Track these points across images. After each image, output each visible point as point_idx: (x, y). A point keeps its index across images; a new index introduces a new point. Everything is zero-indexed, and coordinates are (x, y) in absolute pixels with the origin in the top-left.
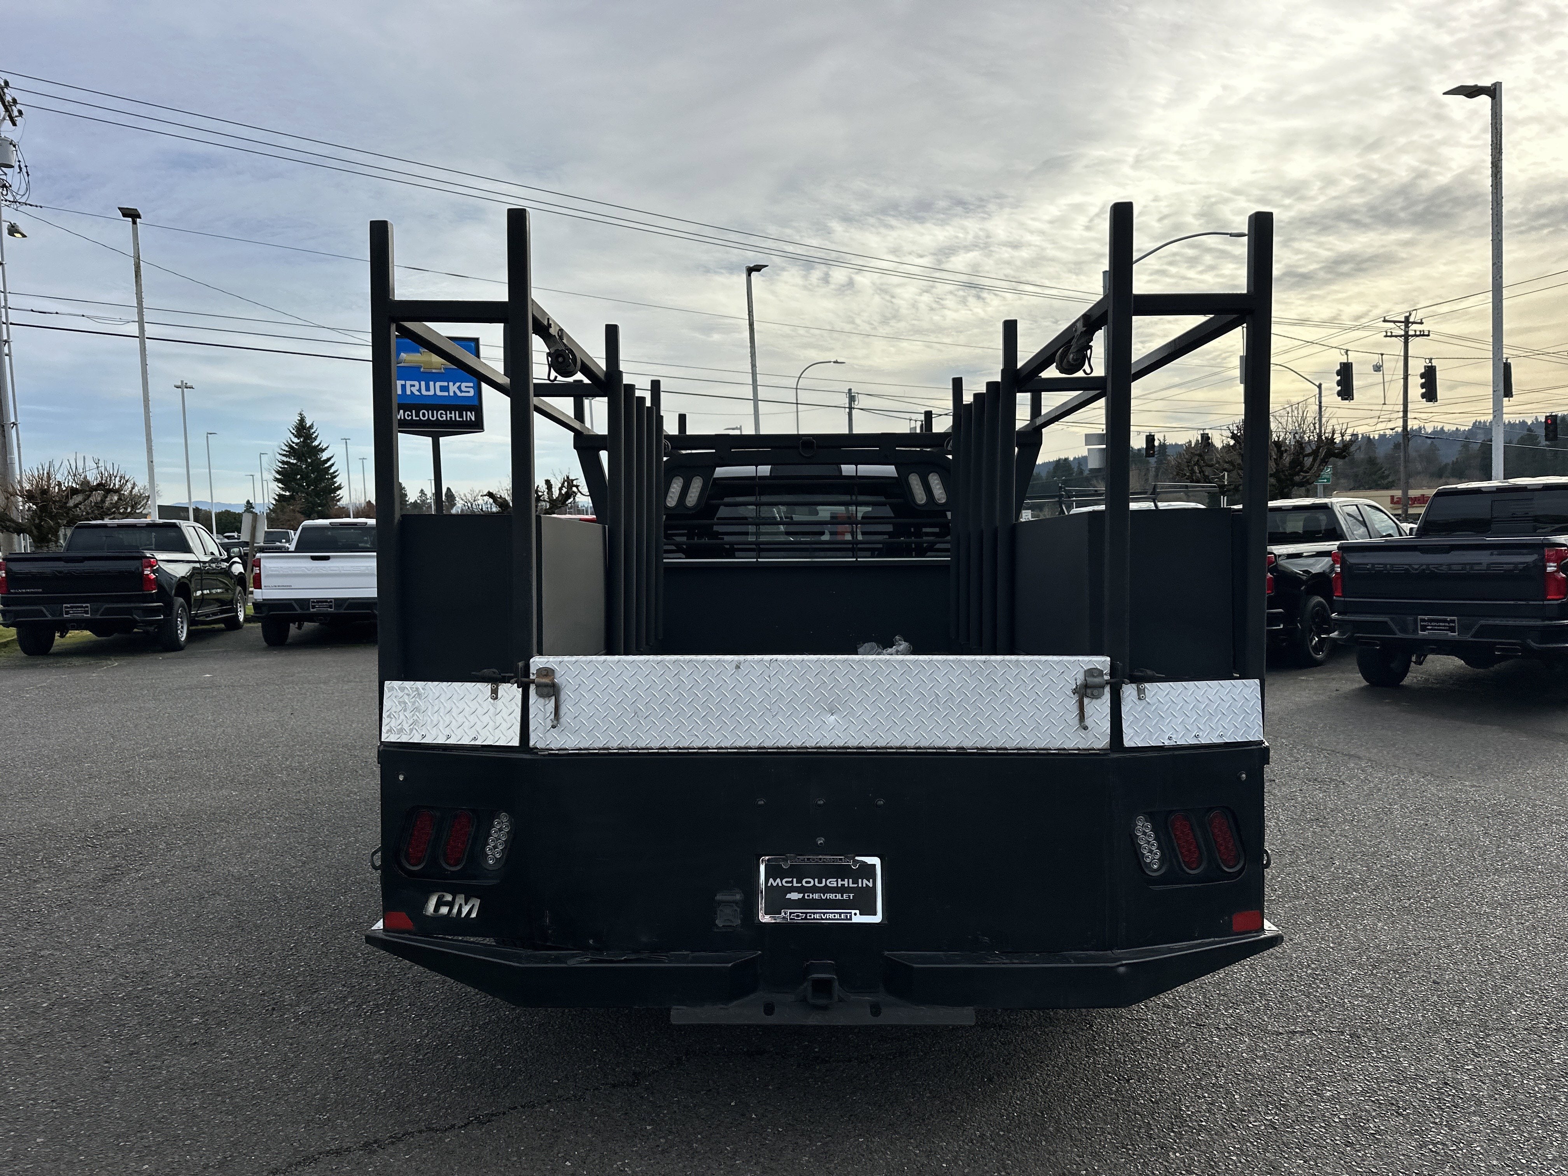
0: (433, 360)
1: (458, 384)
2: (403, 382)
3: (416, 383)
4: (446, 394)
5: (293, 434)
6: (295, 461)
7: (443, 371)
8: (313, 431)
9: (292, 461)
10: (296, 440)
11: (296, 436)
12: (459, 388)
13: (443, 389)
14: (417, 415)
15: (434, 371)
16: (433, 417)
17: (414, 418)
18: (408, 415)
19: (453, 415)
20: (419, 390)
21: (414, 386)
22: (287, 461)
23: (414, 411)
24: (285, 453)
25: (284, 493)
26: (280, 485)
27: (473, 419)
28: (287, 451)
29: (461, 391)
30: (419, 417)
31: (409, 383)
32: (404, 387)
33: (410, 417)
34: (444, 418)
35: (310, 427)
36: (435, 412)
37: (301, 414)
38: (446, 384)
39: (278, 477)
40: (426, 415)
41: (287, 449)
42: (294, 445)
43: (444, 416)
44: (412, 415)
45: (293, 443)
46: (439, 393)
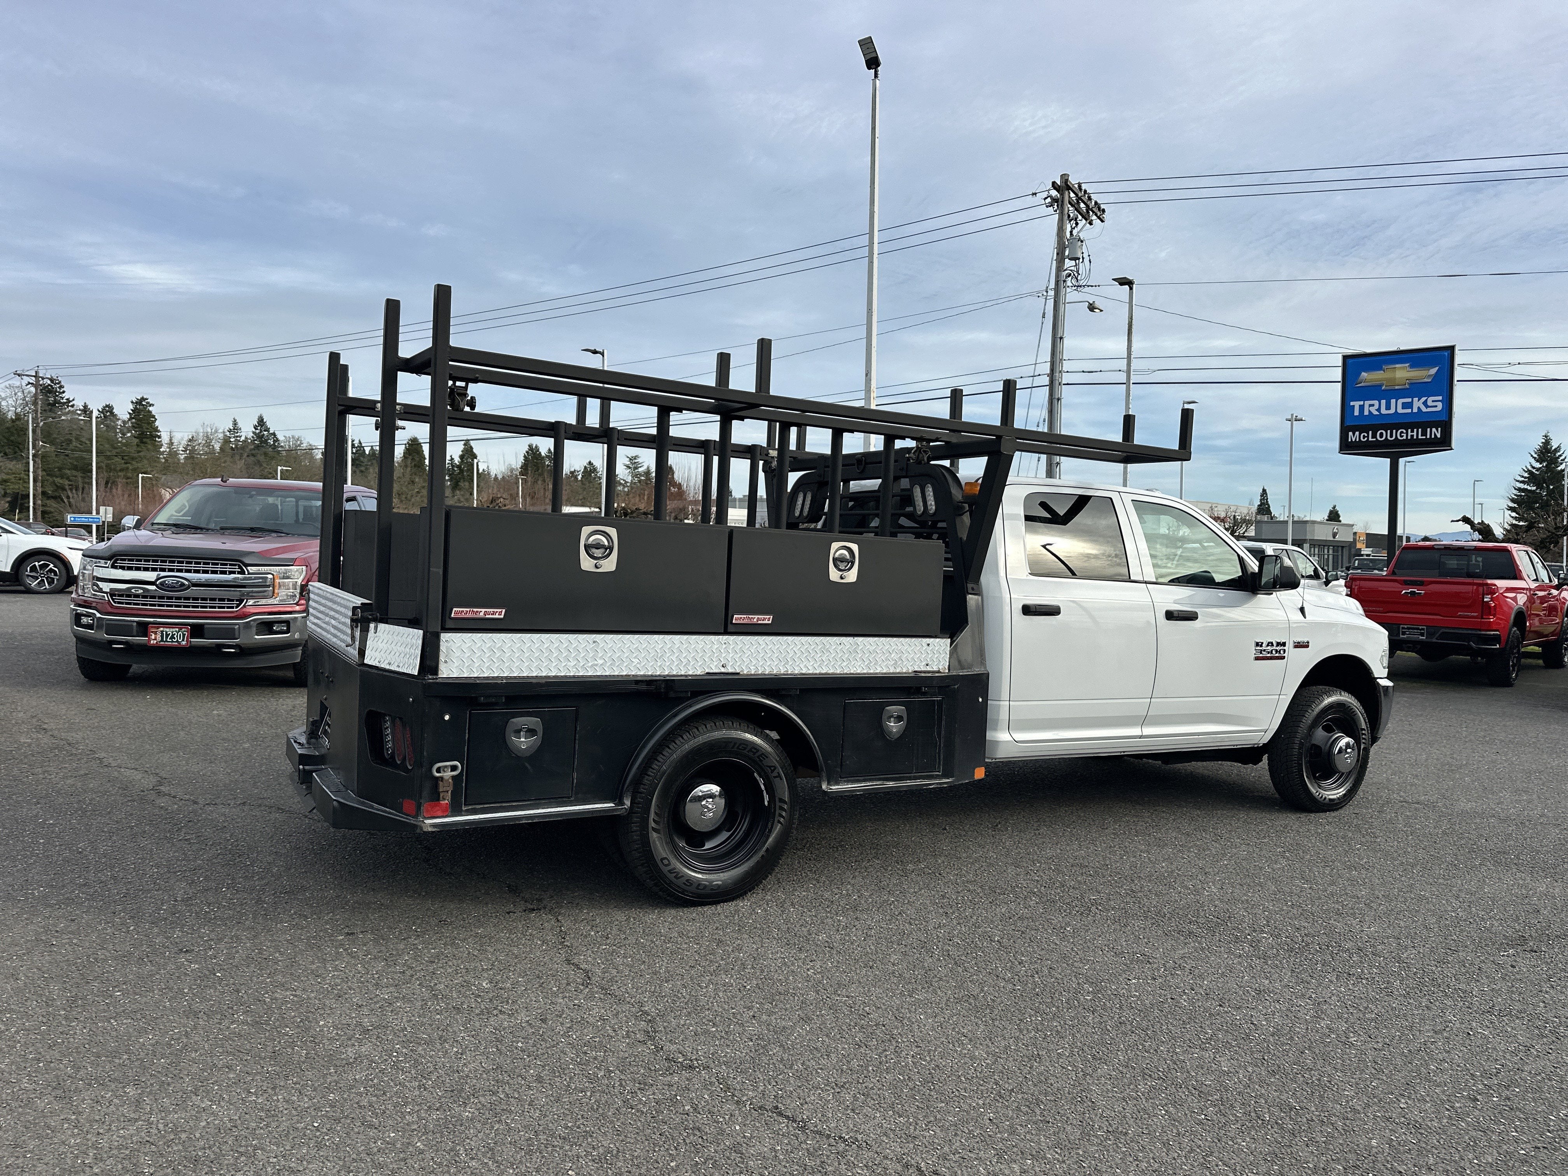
0: (1397, 376)
1: (1424, 399)
2: (1362, 403)
3: (1376, 403)
4: (1409, 411)
5: (1535, 458)
6: (1534, 488)
7: (1407, 386)
8: (1559, 454)
9: (1529, 488)
10: (1538, 465)
11: (1537, 461)
12: (1425, 403)
13: (1405, 405)
14: (1374, 436)
15: (1397, 387)
16: (1391, 436)
17: (1370, 439)
18: (1364, 436)
19: (1415, 434)
20: (1379, 410)
21: (1373, 405)
22: (1524, 489)
23: (1370, 432)
24: (1523, 479)
25: (1517, 523)
26: (1514, 514)
27: (1439, 436)
28: (1525, 478)
29: (1427, 406)
30: (1376, 438)
31: (1367, 403)
32: (1362, 408)
33: (1366, 439)
34: (1405, 438)
35: (1555, 449)
36: (1394, 431)
37: (1546, 436)
38: (1409, 400)
39: (1512, 505)
40: (1383, 435)
41: (1526, 475)
42: (1534, 471)
43: (1405, 435)
44: (1368, 437)
45: (1534, 468)
46: (1400, 411)
